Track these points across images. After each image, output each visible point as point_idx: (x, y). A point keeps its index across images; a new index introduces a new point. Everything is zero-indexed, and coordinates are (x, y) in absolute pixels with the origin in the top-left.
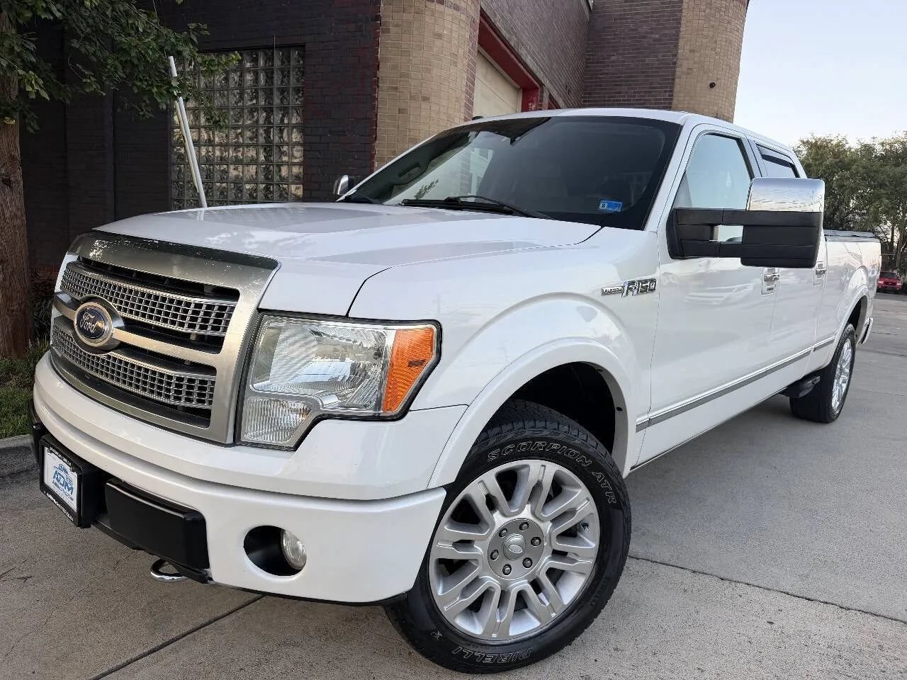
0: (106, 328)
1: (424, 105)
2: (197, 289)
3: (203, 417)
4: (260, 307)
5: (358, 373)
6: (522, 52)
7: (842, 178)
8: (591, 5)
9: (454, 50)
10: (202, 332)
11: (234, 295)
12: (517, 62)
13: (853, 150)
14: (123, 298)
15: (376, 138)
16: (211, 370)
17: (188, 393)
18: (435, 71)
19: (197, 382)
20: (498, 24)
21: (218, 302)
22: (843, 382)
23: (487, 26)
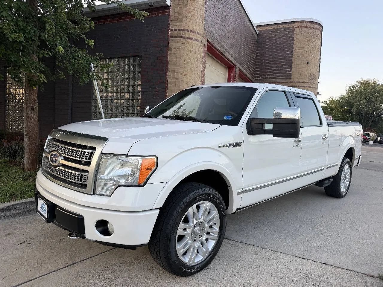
0: (58, 159)
1: (185, 77)
2: (85, 147)
3: (84, 186)
4: (102, 152)
5: (133, 173)
6: (226, 54)
7: (377, 97)
8: (258, 33)
9: (196, 56)
10: (86, 160)
11: (95, 149)
12: (224, 58)
13: (381, 85)
14: (63, 150)
15: (167, 89)
16: (87, 172)
17: (81, 179)
18: (189, 64)
19: (80, 175)
20: (215, 45)
21: (91, 151)
22: (347, 182)
23: (211, 46)
